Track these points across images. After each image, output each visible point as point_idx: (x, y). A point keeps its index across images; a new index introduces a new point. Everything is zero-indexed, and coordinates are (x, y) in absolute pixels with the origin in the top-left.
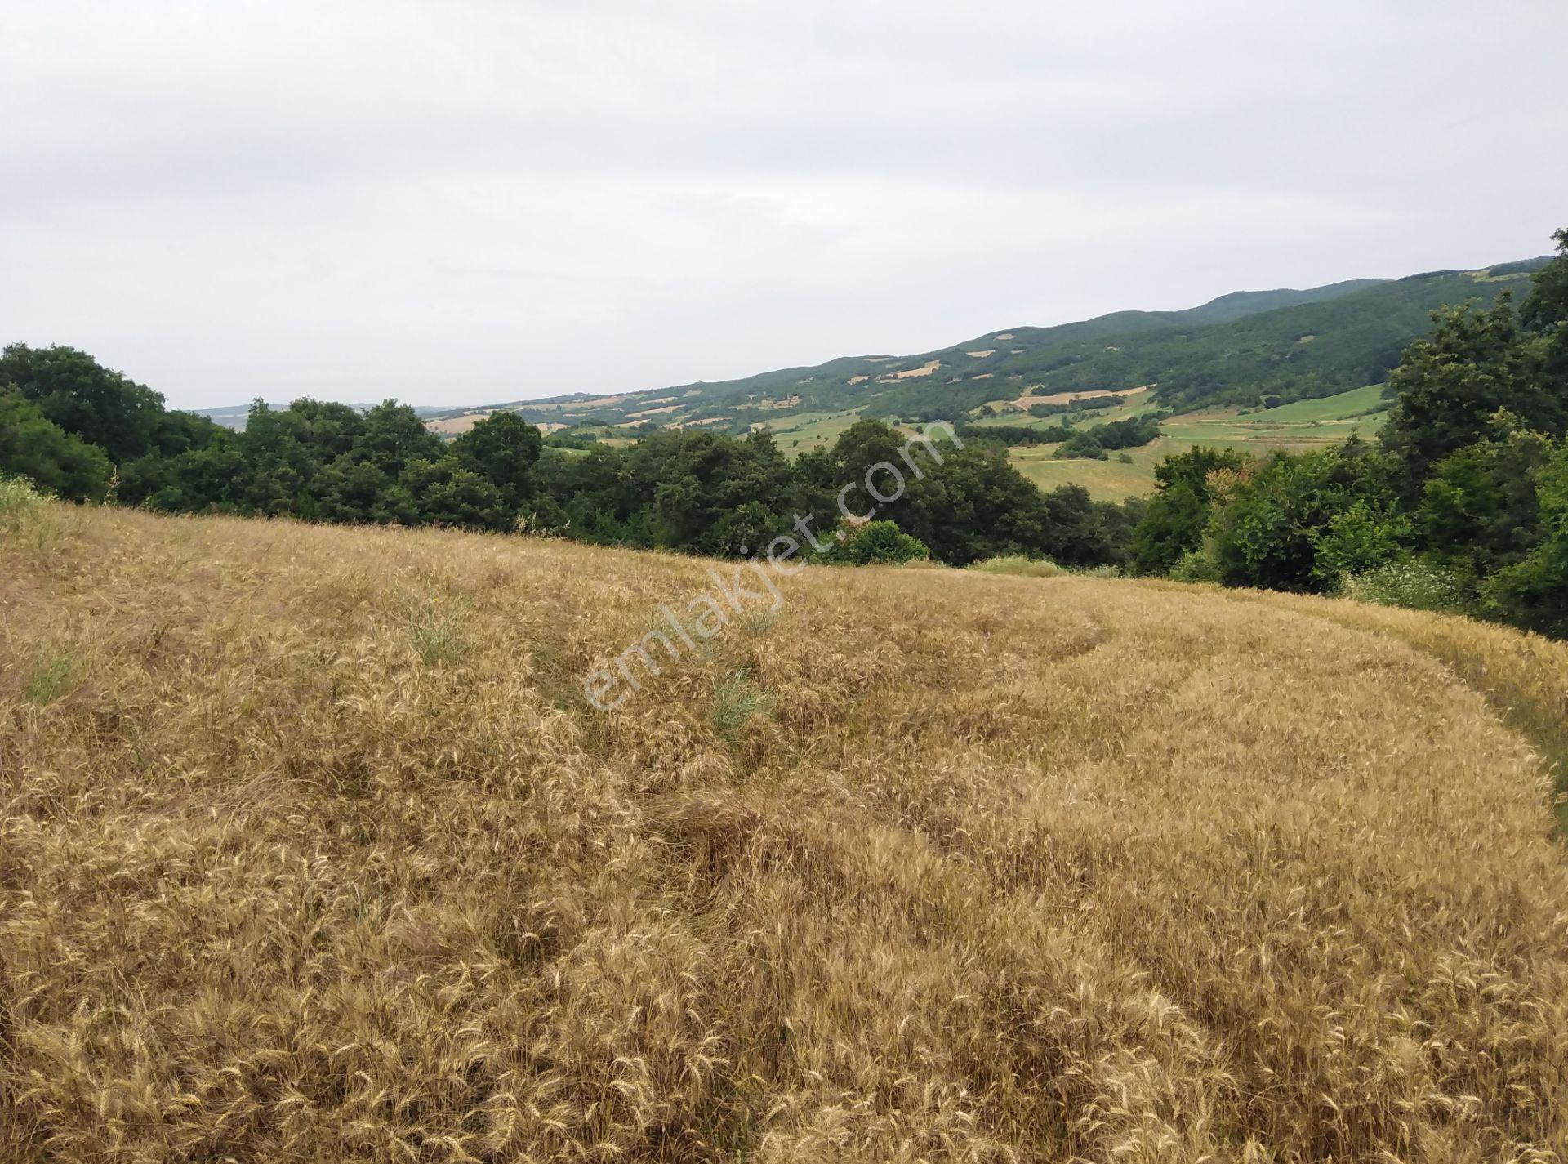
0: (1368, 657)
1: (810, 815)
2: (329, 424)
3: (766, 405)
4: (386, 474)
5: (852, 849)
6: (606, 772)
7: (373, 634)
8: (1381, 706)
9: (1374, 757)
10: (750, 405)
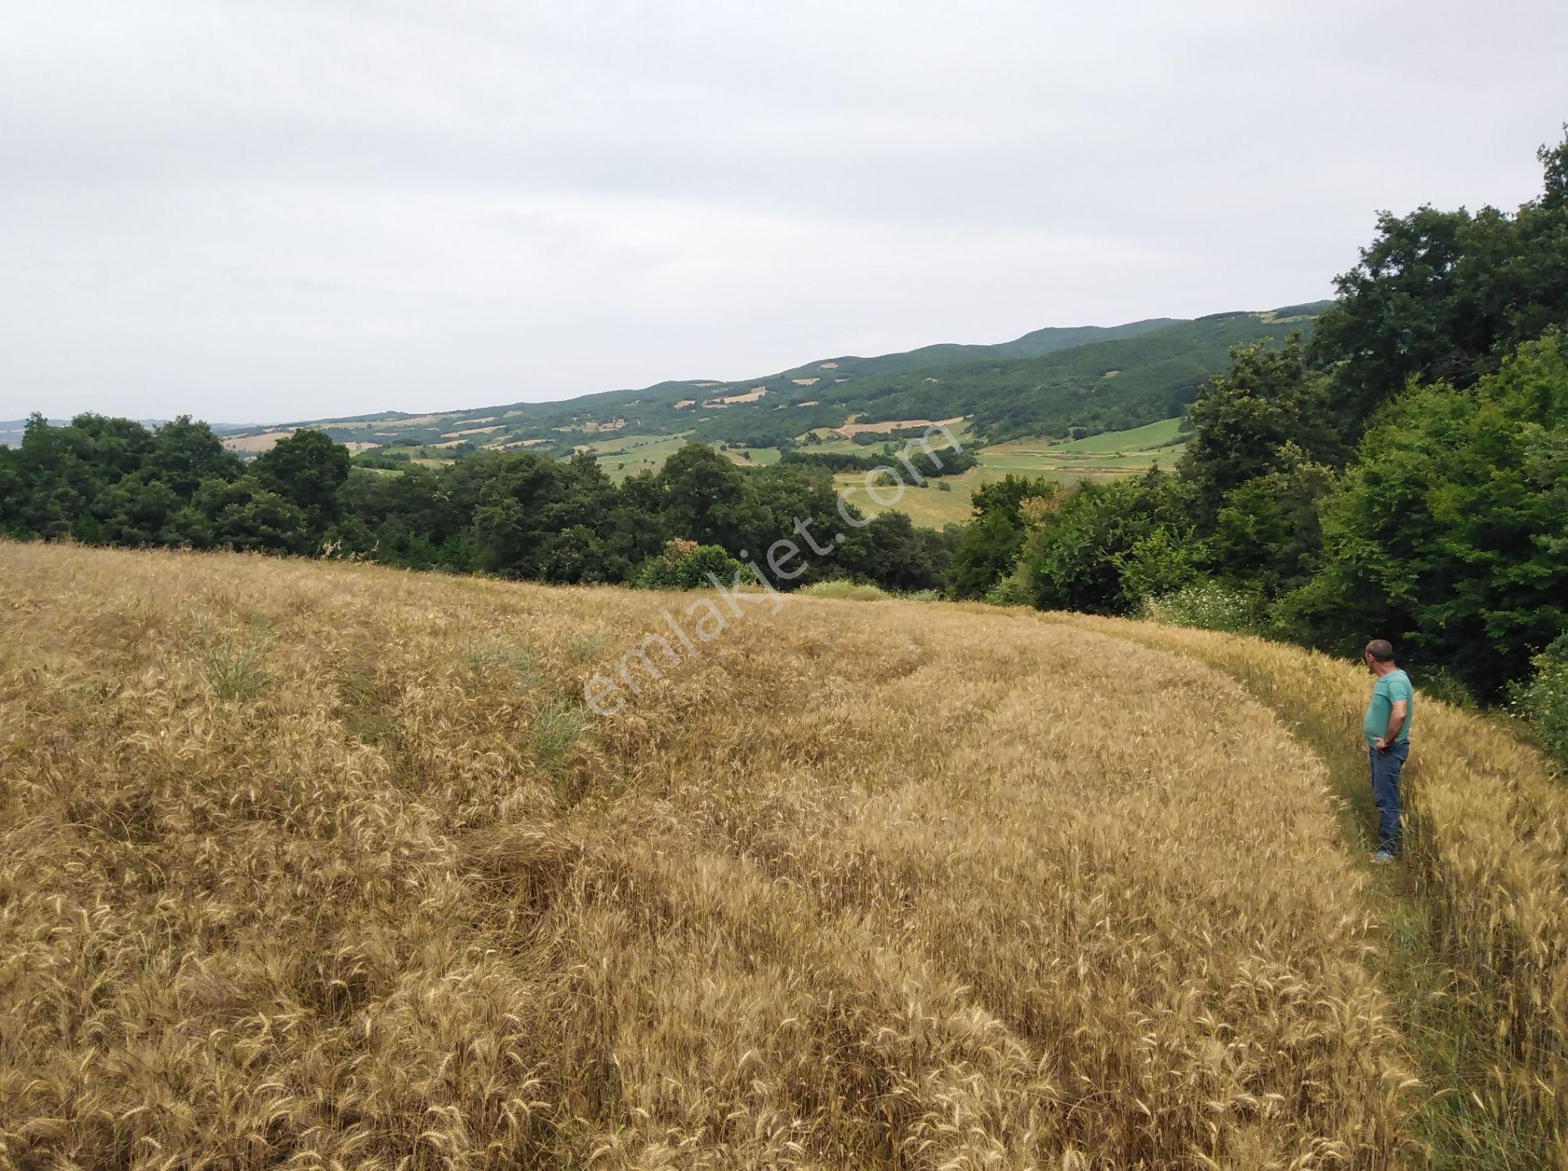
0: (1169, 675)
1: (635, 844)
2: (115, 441)
3: (590, 427)
4: (178, 495)
5: (679, 879)
6: (419, 807)
7: (161, 666)
8: (1182, 722)
9: (1176, 771)
10: (573, 426)
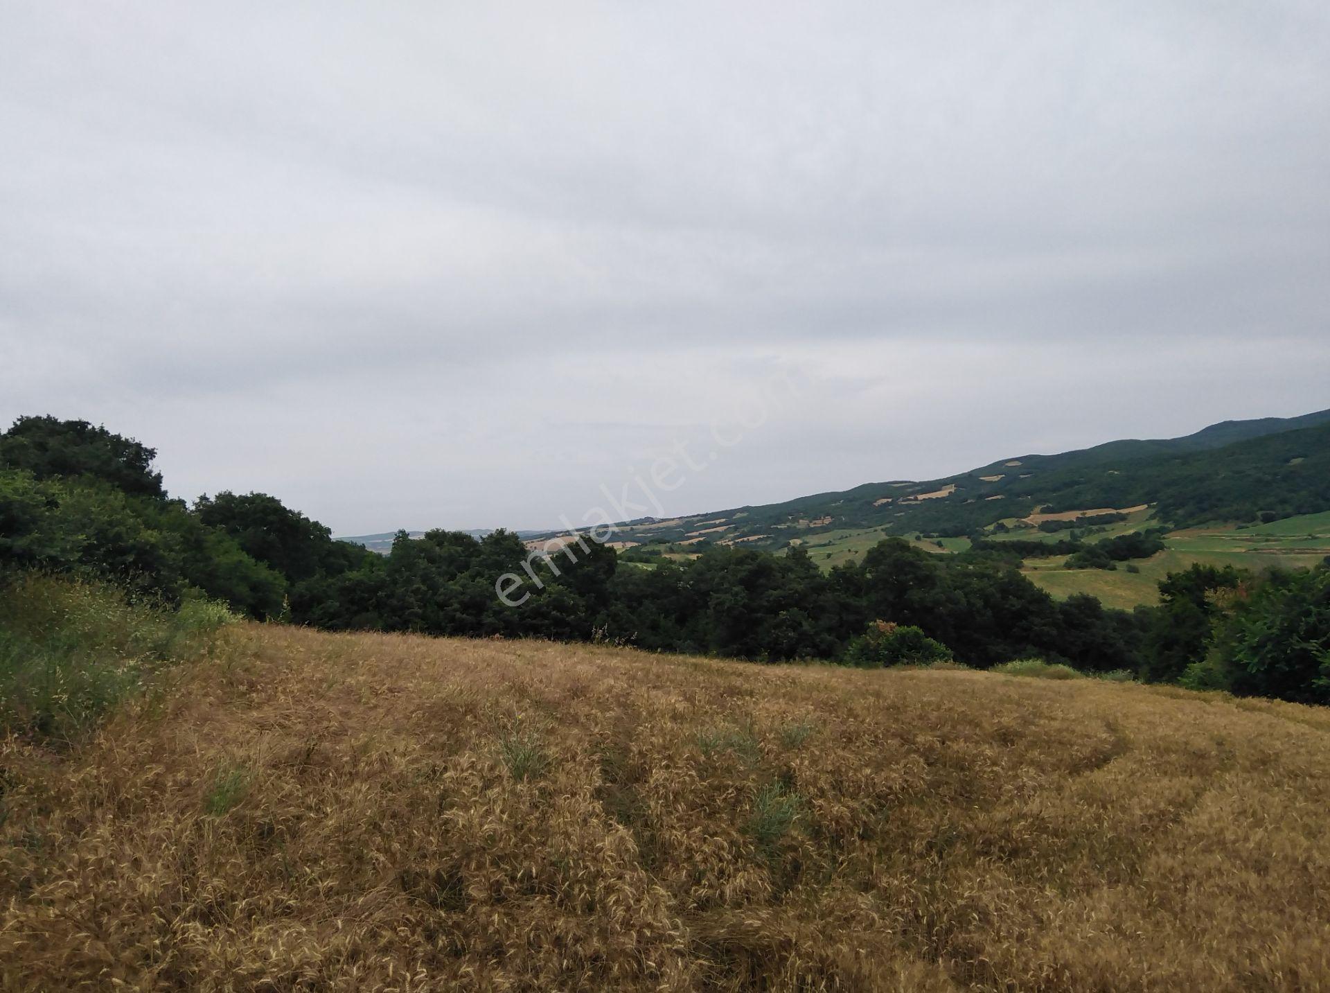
2: (455, 551)
3: (803, 523)
6: (659, 890)
7: (473, 747)
10: (789, 524)
